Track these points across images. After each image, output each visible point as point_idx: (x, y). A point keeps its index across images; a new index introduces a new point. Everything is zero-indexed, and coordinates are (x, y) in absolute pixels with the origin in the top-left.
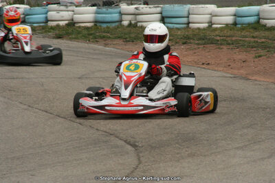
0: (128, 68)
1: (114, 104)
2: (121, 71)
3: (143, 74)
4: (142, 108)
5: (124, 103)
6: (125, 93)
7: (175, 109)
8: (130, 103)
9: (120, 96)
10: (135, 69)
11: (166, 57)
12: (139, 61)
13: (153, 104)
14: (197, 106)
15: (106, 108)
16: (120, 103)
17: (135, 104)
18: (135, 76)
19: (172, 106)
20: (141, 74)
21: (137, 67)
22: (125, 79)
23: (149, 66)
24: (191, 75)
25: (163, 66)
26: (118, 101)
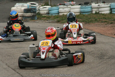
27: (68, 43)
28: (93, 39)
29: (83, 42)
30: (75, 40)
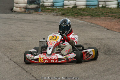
27: (38, 61)
28: (75, 57)
29: (58, 61)
30: (48, 57)
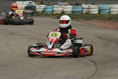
0: (52, 35)
1: (45, 51)
2: (49, 36)
3: (59, 38)
4: (57, 53)
5: (49, 51)
6: (50, 46)
7: (72, 54)
8: (52, 51)
9: (48, 48)
10: (55, 36)
11: (69, 30)
12: (57, 32)
13: (62, 52)
14: (82, 53)
15: (41, 53)
16: (47, 51)
17: (54, 51)
18: (55, 39)
19: (70, 53)
20: (57, 38)
21: (56, 35)
22: (50, 40)
23: (62, 34)
24: (81, 39)
25: (68, 34)
26: (47, 50)
